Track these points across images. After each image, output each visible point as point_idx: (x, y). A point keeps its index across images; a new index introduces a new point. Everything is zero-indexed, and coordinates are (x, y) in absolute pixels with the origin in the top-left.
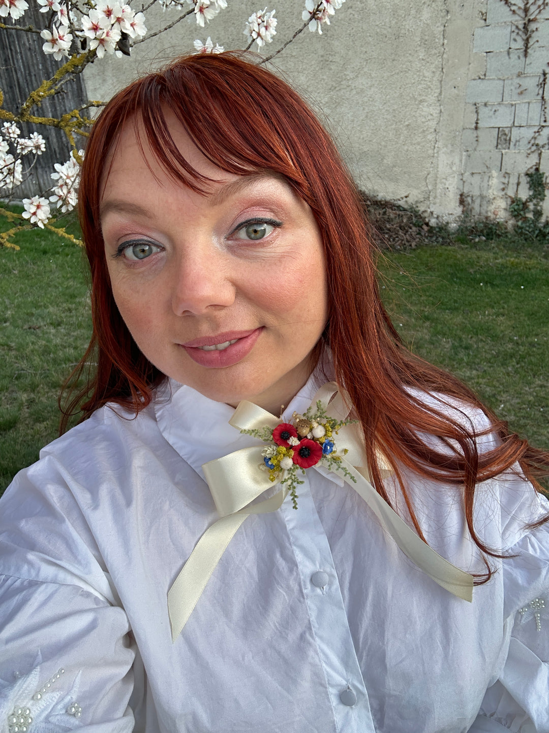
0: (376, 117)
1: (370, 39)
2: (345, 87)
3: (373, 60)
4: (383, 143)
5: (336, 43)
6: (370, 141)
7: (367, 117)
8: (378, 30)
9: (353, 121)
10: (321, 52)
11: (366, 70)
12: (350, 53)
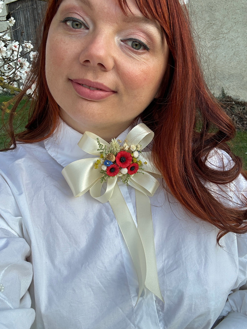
0: (240, 54)
1: (238, 11)
2: (221, 38)
3: (240, 23)
4: (244, 69)
5: (217, 14)
6: (236, 68)
7: (234, 54)
8: (243, 6)
9: (225, 57)
10: (208, 19)
11: (235, 28)
12: (226, 19)
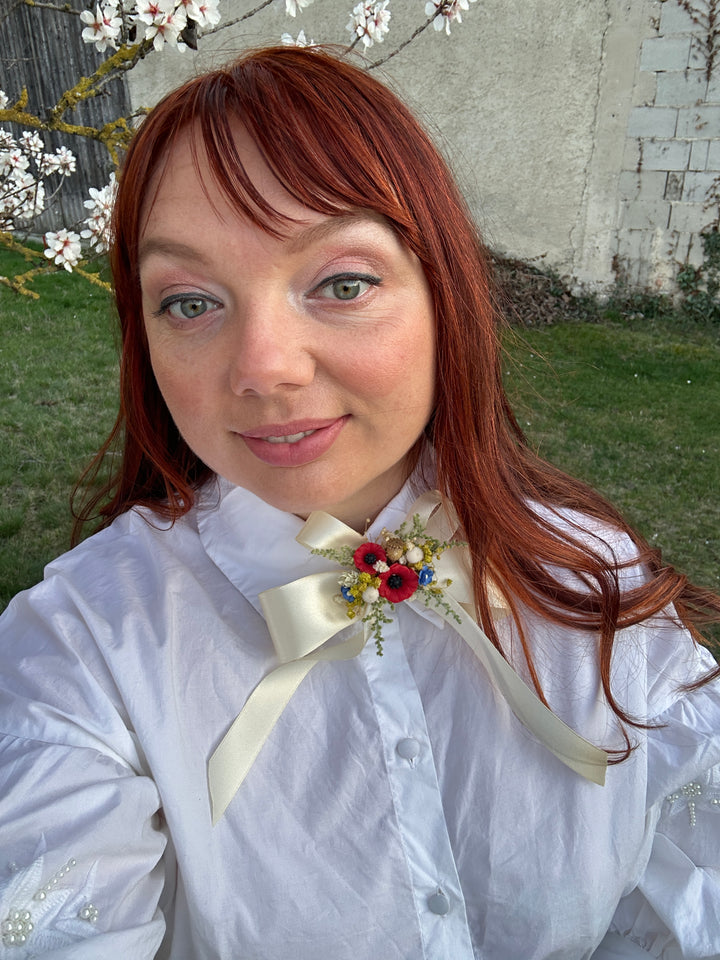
0: (509, 150)
1: (506, 47)
2: (469, 108)
3: (508, 75)
4: (516, 184)
5: (460, 49)
6: (499, 181)
7: (496, 148)
8: (517, 35)
9: (478, 153)
10: (440, 60)
11: (497, 87)
12: (478, 63)
